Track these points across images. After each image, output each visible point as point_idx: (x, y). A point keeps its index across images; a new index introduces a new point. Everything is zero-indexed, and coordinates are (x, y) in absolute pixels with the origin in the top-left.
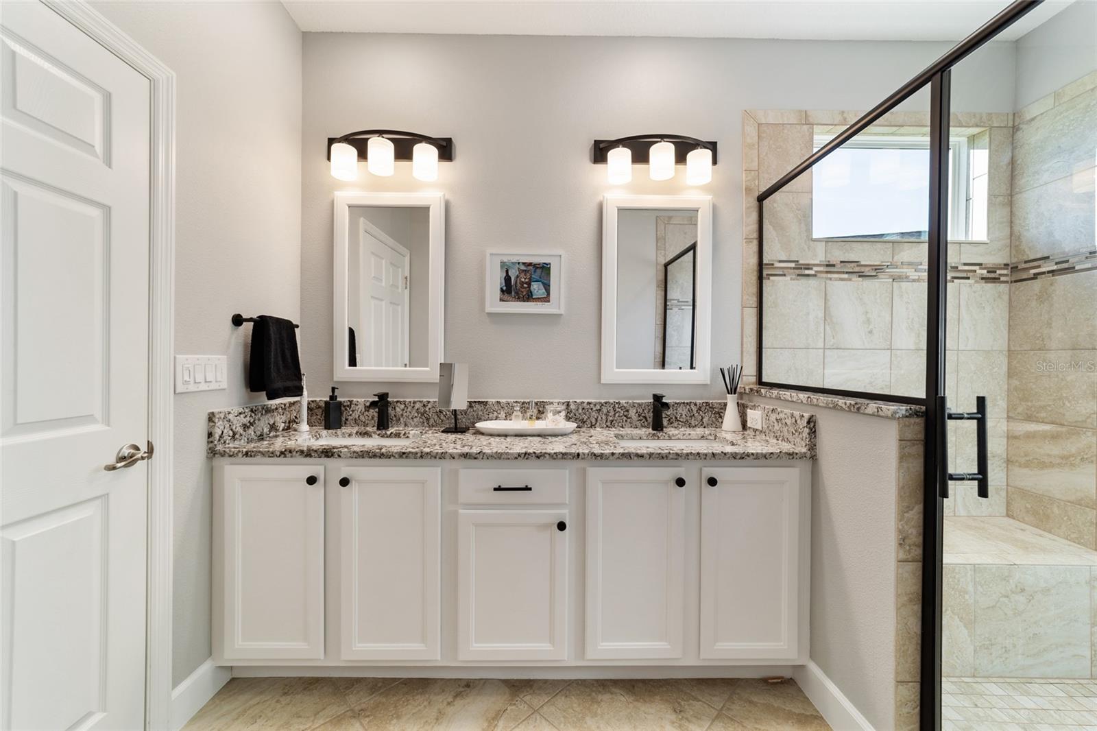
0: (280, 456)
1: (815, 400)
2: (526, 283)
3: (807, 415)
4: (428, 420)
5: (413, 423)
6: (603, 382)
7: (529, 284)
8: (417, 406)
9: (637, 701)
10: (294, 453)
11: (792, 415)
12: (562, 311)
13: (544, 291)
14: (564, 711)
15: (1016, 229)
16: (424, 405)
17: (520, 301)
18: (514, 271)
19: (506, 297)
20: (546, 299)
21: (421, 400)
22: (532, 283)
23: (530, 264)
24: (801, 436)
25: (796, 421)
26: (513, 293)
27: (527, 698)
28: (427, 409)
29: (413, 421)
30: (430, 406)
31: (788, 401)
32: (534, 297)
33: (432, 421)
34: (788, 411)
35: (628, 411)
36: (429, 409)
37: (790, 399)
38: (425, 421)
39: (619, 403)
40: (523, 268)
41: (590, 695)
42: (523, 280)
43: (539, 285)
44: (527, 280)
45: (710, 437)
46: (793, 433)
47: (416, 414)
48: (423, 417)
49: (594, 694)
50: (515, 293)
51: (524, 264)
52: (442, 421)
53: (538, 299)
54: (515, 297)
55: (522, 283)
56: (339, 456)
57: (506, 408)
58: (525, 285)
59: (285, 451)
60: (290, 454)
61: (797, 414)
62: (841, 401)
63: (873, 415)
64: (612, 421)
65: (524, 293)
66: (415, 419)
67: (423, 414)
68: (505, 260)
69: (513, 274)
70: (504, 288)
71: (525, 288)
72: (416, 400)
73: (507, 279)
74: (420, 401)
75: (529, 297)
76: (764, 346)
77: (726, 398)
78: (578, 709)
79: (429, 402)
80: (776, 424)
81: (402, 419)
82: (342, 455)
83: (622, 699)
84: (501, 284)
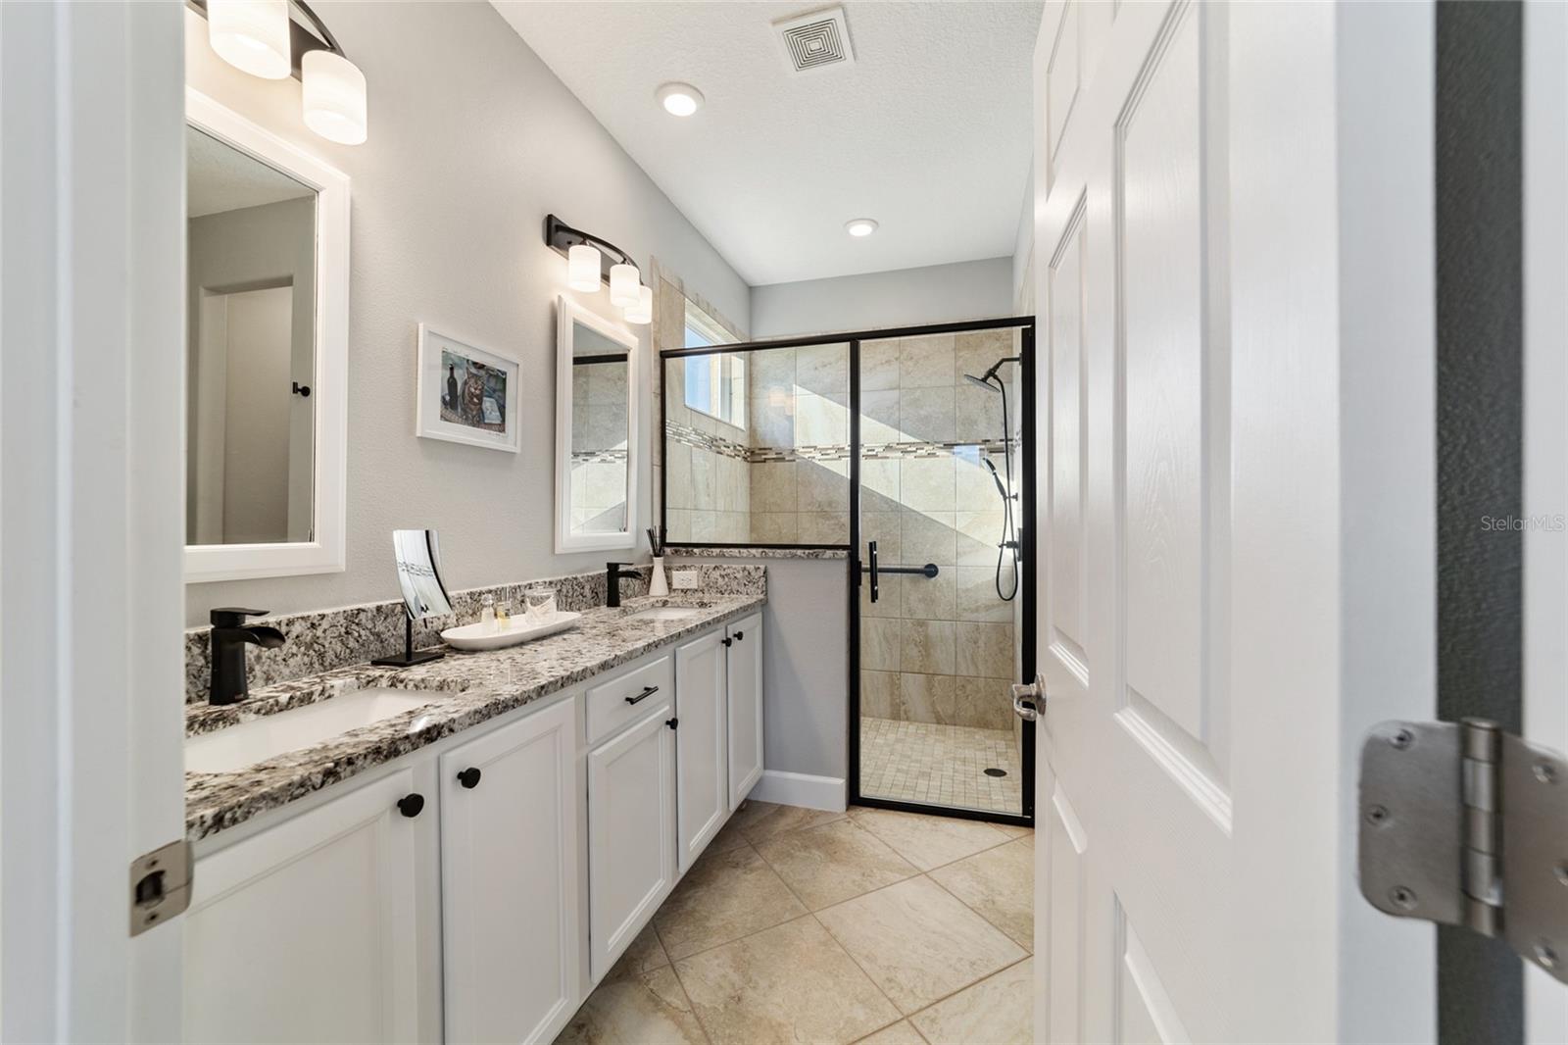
0: (323, 784)
1: (771, 554)
2: (476, 396)
3: (762, 567)
4: (321, 656)
5: (286, 671)
6: (556, 552)
7: (481, 403)
8: (297, 629)
9: (710, 885)
10: (359, 763)
11: (744, 569)
12: (518, 450)
13: (498, 414)
14: (688, 938)
15: (753, 423)
16: (313, 625)
17: (469, 425)
18: (461, 371)
19: (449, 413)
20: (501, 427)
21: (305, 614)
22: (485, 399)
23: (481, 367)
24: (756, 585)
25: (749, 573)
26: (459, 410)
27: (647, 966)
28: (319, 633)
29: (287, 666)
30: (325, 624)
31: (736, 557)
32: (486, 421)
33: (330, 655)
34: (739, 567)
35: (583, 588)
36: (325, 631)
37: (738, 555)
38: (315, 659)
39: (576, 579)
40: (473, 370)
41: (680, 915)
42: (473, 390)
43: (491, 402)
44: (478, 392)
45: (657, 605)
46: (745, 585)
47: (294, 649)
48: (311, 652)
49: (680, 911)
50: (462, 409)
51: (475, 364)
52: (352, 652)
53: (489, 426)
54: (461, 417)
55: (472, 395)
56: (451, 730)
57: (457, 606)
58: (475, 400)
59: (337, 764)
60: (349, 769)
61: (751, 567)
62: (799, 552)
63: (830, 558)
64: (571, 603)
65: (474, 413)
66: (292, 662)
67: (309, 646)
68: (449, 351)
69: (460, 375)
70: (448, 398)
71: (475, 404)
72: (291, 616)
73: (452, 383)
74: (302, 618)
75: (478, 420)
76: (668, 505)
77: (652, 561)
78: (692, 928)
79: (323, 617)
80: (720, 579)
81: (257, 668)
82: (455, 726)
83: (699, 894)
84: (443, 390)
